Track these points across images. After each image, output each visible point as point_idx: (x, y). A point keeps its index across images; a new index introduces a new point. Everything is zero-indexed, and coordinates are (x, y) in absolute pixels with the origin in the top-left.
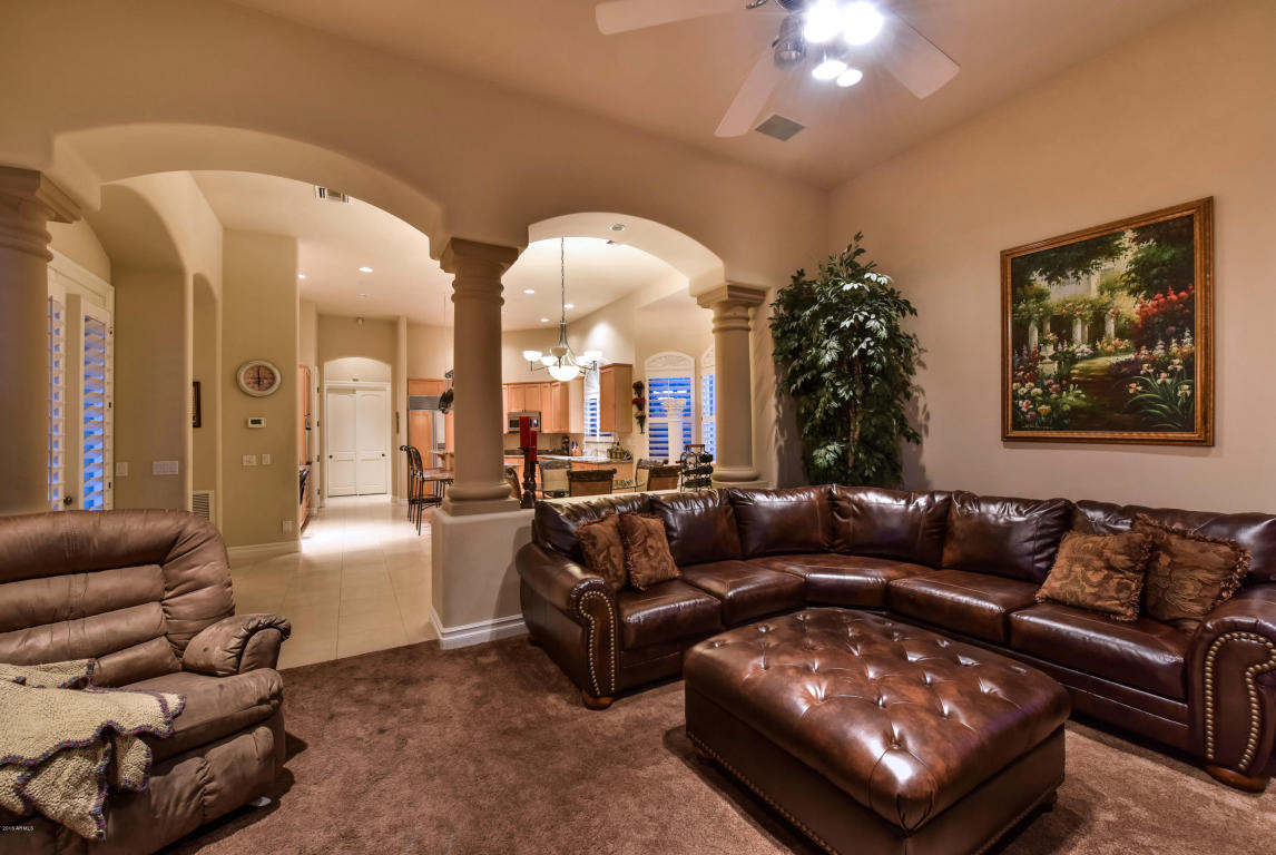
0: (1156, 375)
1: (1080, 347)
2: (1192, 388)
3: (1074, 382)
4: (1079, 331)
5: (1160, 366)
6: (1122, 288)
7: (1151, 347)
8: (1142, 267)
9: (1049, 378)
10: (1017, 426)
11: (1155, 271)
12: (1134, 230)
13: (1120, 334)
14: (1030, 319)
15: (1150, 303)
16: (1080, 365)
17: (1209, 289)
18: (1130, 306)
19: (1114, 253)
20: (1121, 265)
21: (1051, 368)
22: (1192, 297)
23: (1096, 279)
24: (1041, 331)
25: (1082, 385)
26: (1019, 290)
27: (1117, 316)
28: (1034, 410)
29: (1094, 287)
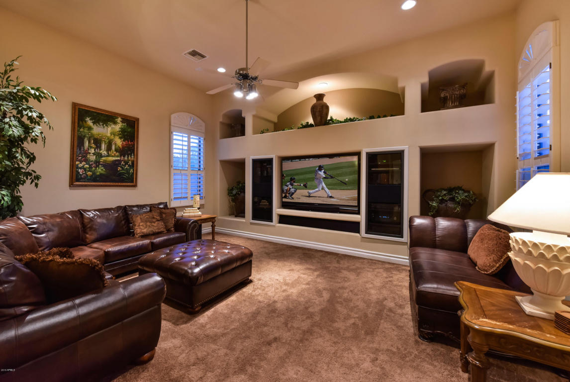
0: (125, 166)
1: (104, 152)
2: (133, 171)
3: (101, 165)
4: (103, 146)
5: (126, 163)
6: (117, 135)
7: (124, 157)
8: (123, 131)
9: (92, 161)
10: (78, 180)
11: (126, 133)
12: (121, 118)
13: (116, 150)
14: (85, 136)
15: (124, 143)
16: (103, 158)
17: (137, 143)
18: (119, 142)
19: (115, 123)
20: (118, 127)
21: (93, 158)
22: (134, 144)
23: (109, 129)
24: (89, 142)
25: (104, 166)
26: (81, 123)
27: (116, 144)
28: (85, 173)
29: (109, 132)
